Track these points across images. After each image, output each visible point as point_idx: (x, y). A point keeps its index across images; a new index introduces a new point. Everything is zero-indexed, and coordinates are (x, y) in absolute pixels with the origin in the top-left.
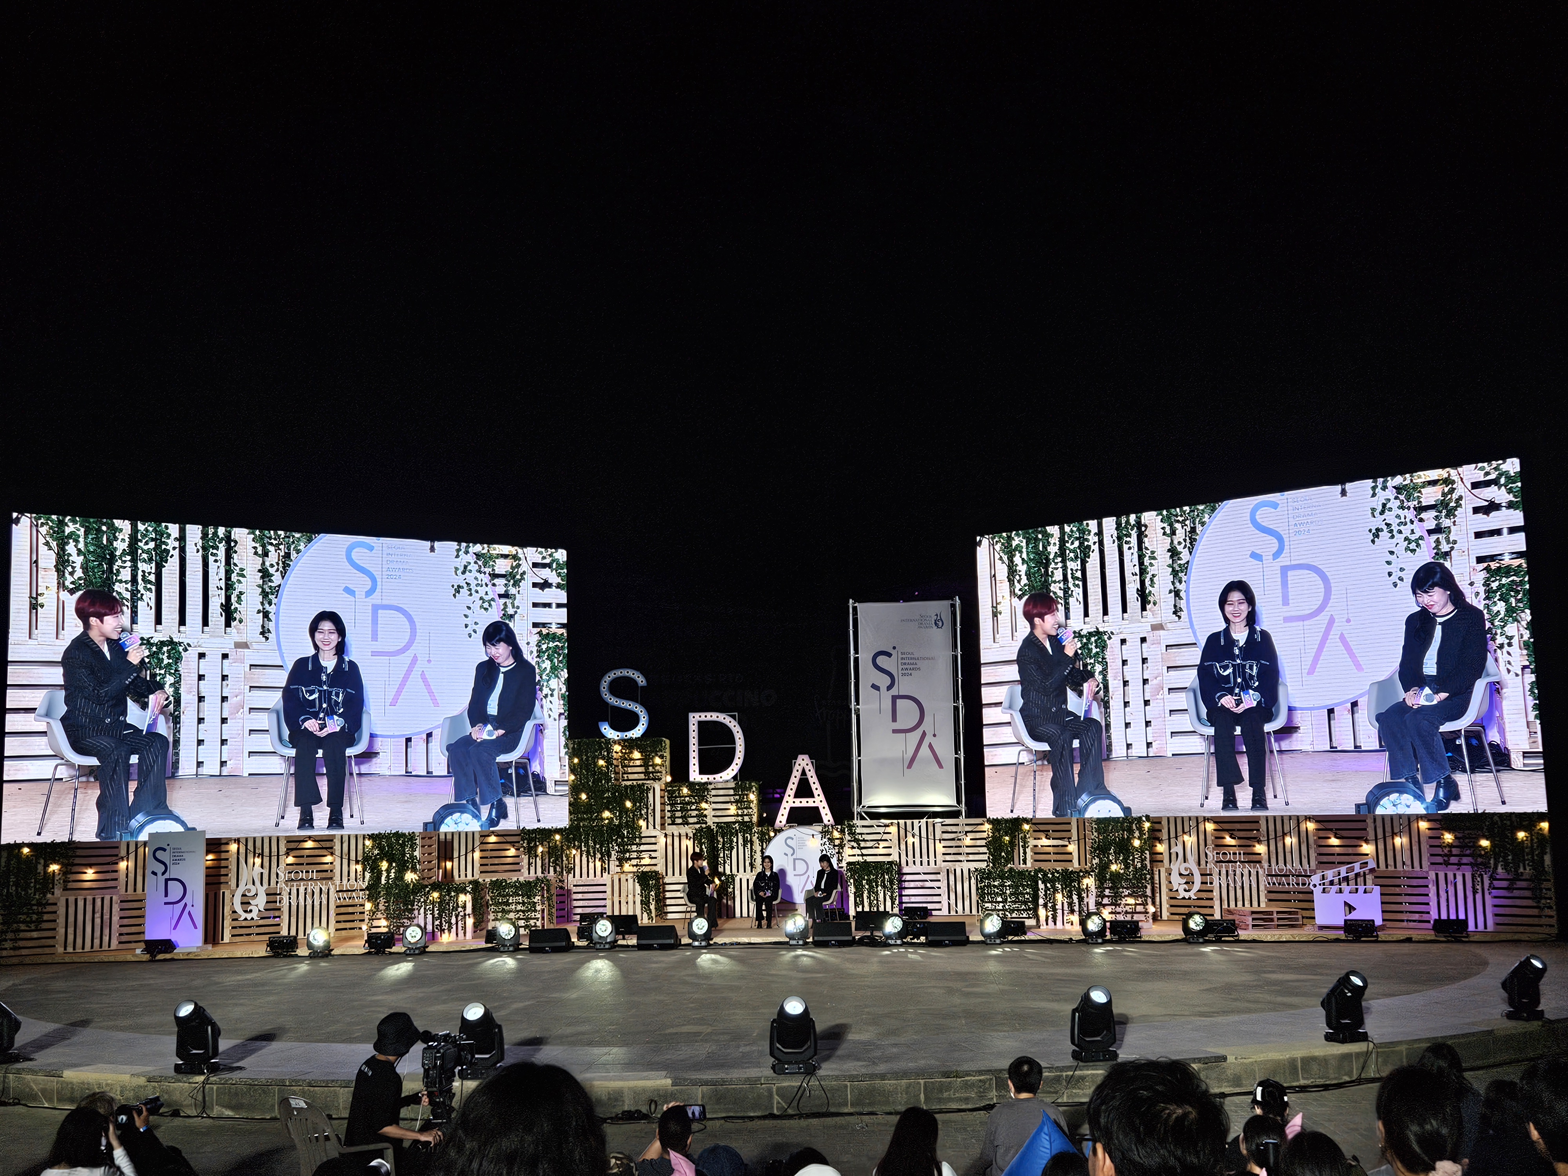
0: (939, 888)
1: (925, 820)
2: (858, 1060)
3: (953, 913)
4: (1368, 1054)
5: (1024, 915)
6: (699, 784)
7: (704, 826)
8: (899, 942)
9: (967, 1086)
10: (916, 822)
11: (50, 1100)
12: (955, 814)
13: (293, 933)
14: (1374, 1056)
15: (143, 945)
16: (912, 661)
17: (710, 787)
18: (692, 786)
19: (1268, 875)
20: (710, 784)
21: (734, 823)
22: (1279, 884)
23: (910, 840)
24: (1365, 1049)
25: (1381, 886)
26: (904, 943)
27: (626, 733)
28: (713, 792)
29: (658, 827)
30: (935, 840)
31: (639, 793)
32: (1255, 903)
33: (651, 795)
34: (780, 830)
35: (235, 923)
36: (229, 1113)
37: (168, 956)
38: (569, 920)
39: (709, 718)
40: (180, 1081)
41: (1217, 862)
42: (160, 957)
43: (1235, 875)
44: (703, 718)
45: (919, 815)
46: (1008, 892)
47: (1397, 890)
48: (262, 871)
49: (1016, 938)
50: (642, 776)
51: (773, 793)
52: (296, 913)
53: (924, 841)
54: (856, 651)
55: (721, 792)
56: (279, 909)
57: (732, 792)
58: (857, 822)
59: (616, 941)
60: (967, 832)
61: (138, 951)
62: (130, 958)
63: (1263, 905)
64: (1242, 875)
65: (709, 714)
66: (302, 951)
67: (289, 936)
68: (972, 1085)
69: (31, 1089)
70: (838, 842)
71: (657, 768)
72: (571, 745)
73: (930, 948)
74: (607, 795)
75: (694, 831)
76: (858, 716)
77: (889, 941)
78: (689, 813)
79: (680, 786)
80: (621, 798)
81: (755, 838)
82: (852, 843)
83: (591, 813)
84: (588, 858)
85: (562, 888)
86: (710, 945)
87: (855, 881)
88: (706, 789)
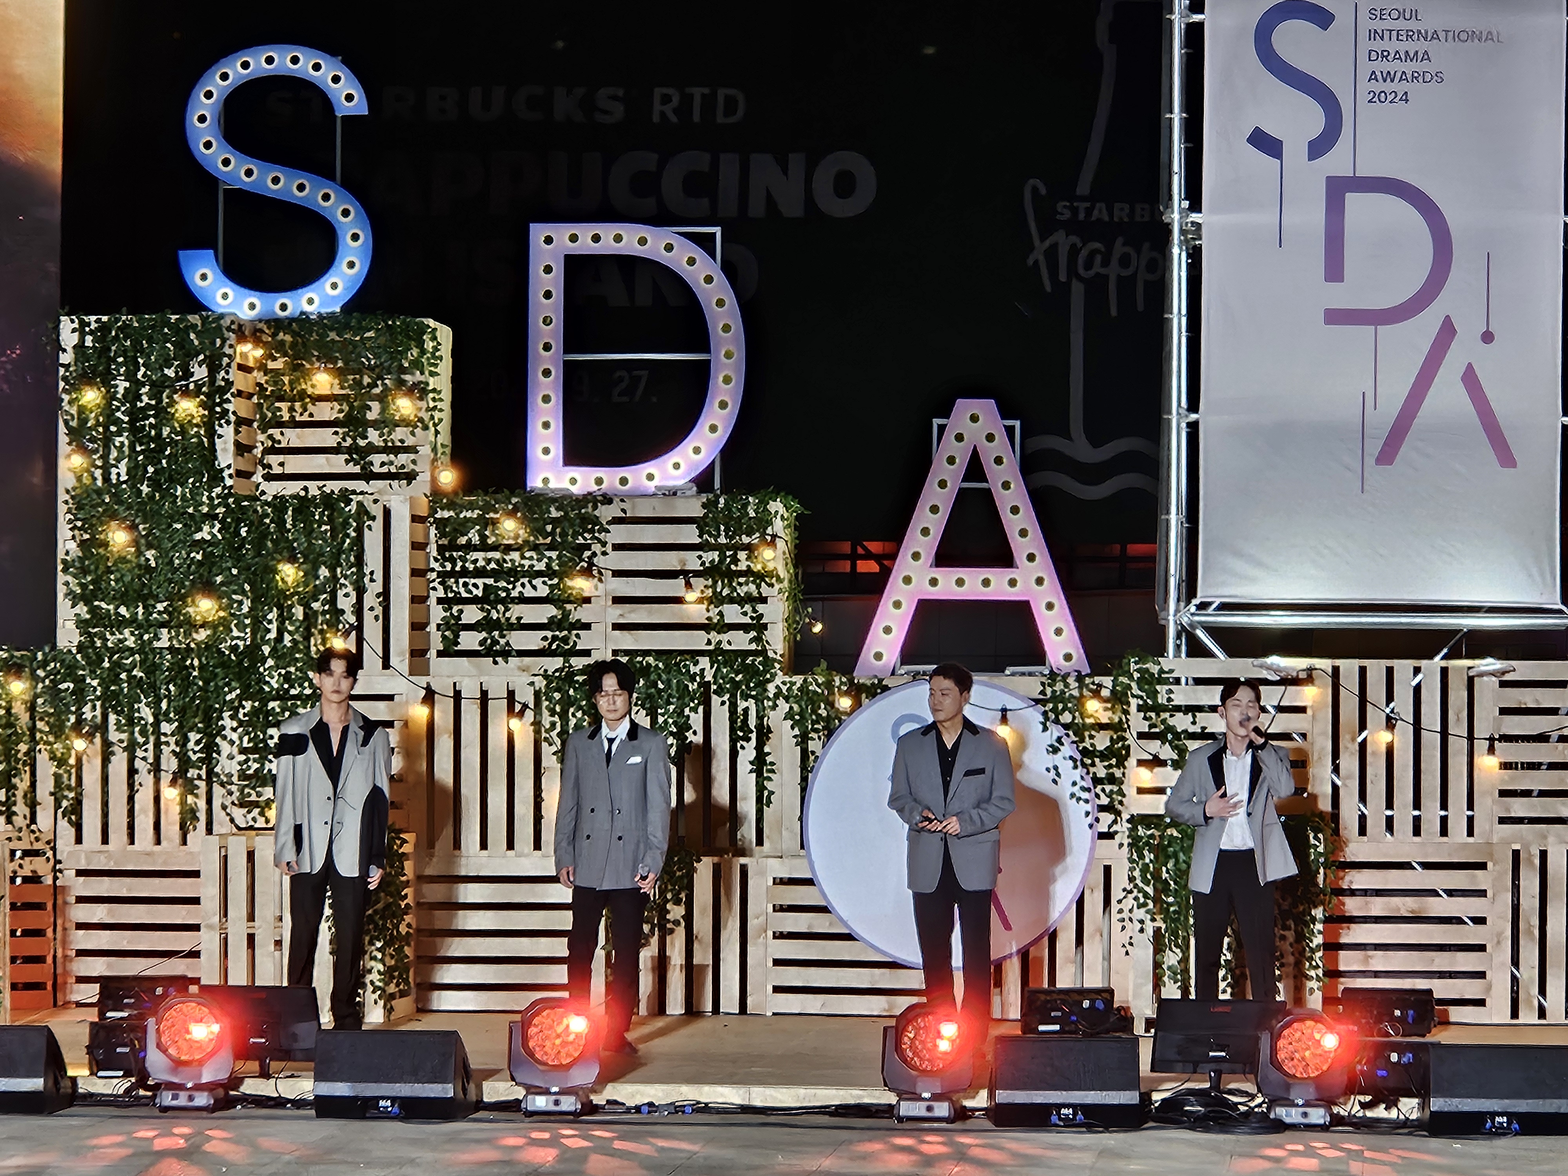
0: (1480, 921)
1: (1438, 662)
3: (1529, 1016)
6: (564, 501)
7: (578, 663)
8: (1318, 1116)
10: (1403, 667)
12: (1554, 643)
16: (1411, 46)
17: (605, 513)
18: (534, 507)
20: (607, 500)
21: (694, 655)
23: (1379, 738)
26: (1337, 1120)
27: (284, 296)
29: (400, 660)
30: (1471, 738)
33: (373, 540)
34: (877, 690)
38: (58, 1004)
39: (606, 246)
44: (585, 245)
45: (1419, 644)
50: (338, 463)
51: (854, 557)
53: (1431, 741)
55: (650, 534)
57: (691, 534)
58: (1175, 662)
59: (235, 1081)
65: (608, 231)
70: (1102, 741)
71: (400, 434)
72: (68, 336)
73: (1435, 1143)
74: (204, 534)
75: (540, 683)
76: (1195, 256)
77: (1281, 1112)
78: (516, 611)
79: (488, 508)
80: (259, 544)
81: (777, 718)
82: (1154, 746)
83: (147, 598)
84: (132, 771)
85: (34, 879)
86: (591, 1109)
87: (1162, 888)
88: (590, 523)
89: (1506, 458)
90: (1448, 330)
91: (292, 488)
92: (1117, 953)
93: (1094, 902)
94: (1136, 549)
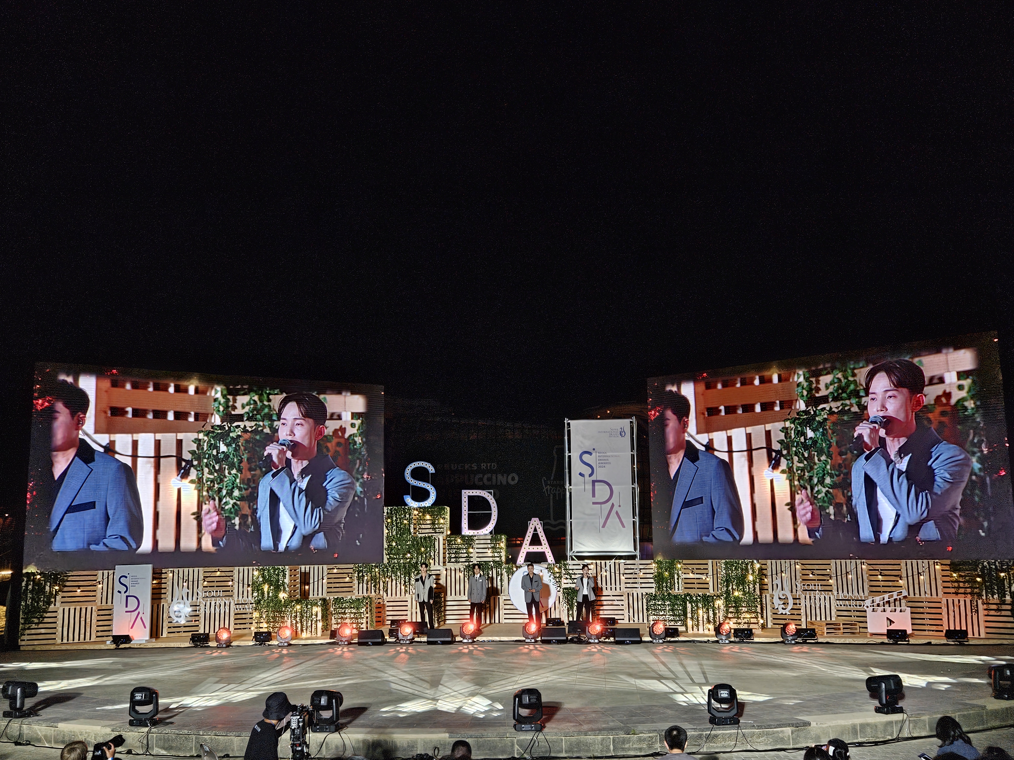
0: (622, 605)
1: (613, 561)
2: (571, 722)
3: (631, 622)
4: (903, 722)
5: (678, 624)
6: (468, 536)
7: (471, 563)
8: (596, 641)
9: (640, 740)
10: (608, 562)
11: (49, 742)
12: (633, 557)
13: (207, 632)
14: (907, 722)
15: (111, 638)
16: (605, 458)
17: (475, 538)
18: (463, 537)
19: (837, 600)
20: (475, 536)
21: (490, 562)
22: (844, 605)
23: (604, 574)
24: (901, 718)
25: (911, 607)
26: (600, 642)
27: (421, 503)
28: (477, 542)
29: (441, 564)
30: (620, 574)
31: (429, 541)
32: (828, 619)
33: (437, 543)
34: (520, 567)
35: (170, 625)
36: (164, 752)
37: (127, 646)
38: (384, 625)
39: (474, 494)
40: (133, 731)
41: (804, 590)
42: (122, 646)
43: (815, 599)
44: (471, 494)
45: (610, 558)
46: (667, 609)
47: (921, 610)
48: (188, 591)
49: (672, 639)
50: (431, 531)
51: (516, 541)
52: (208, 618)
53: (613, 574)
54: (570, 452)
55: (482, 542)
56: (198, 616)
57: (489, 541)
58: (569, 562)
59: (413, 639)
60: (640, 569)
61: (108, 642)
62: (103, 647)
63: (833, 619)
64: (820, 599)
65: (474, 491)
66: (213, 644)
67: (204, 634)
68: (645, 740)
69: (38, 735)
70: (558, 575)
71: (441, 525)
72: (385, 511)
73: (617, 646)
74: (408, 543)
75: (465, 567)
76: (570, 493)
77: (590, 640)
78: (461, 555)
79: (456, 538)
80: (418, 545)
81: (504, 572)
82: (566, 576)
83: (399, 554)
84: (396, 584)
85: (379, 603)
86: (474, 642)
87: (568, 600)
88: (472, 540)
89: (624, 526)
90: (613, 505)
91: (424, 535)
92: (561, 611)
93: (557, 602)
94: (562, 538)
